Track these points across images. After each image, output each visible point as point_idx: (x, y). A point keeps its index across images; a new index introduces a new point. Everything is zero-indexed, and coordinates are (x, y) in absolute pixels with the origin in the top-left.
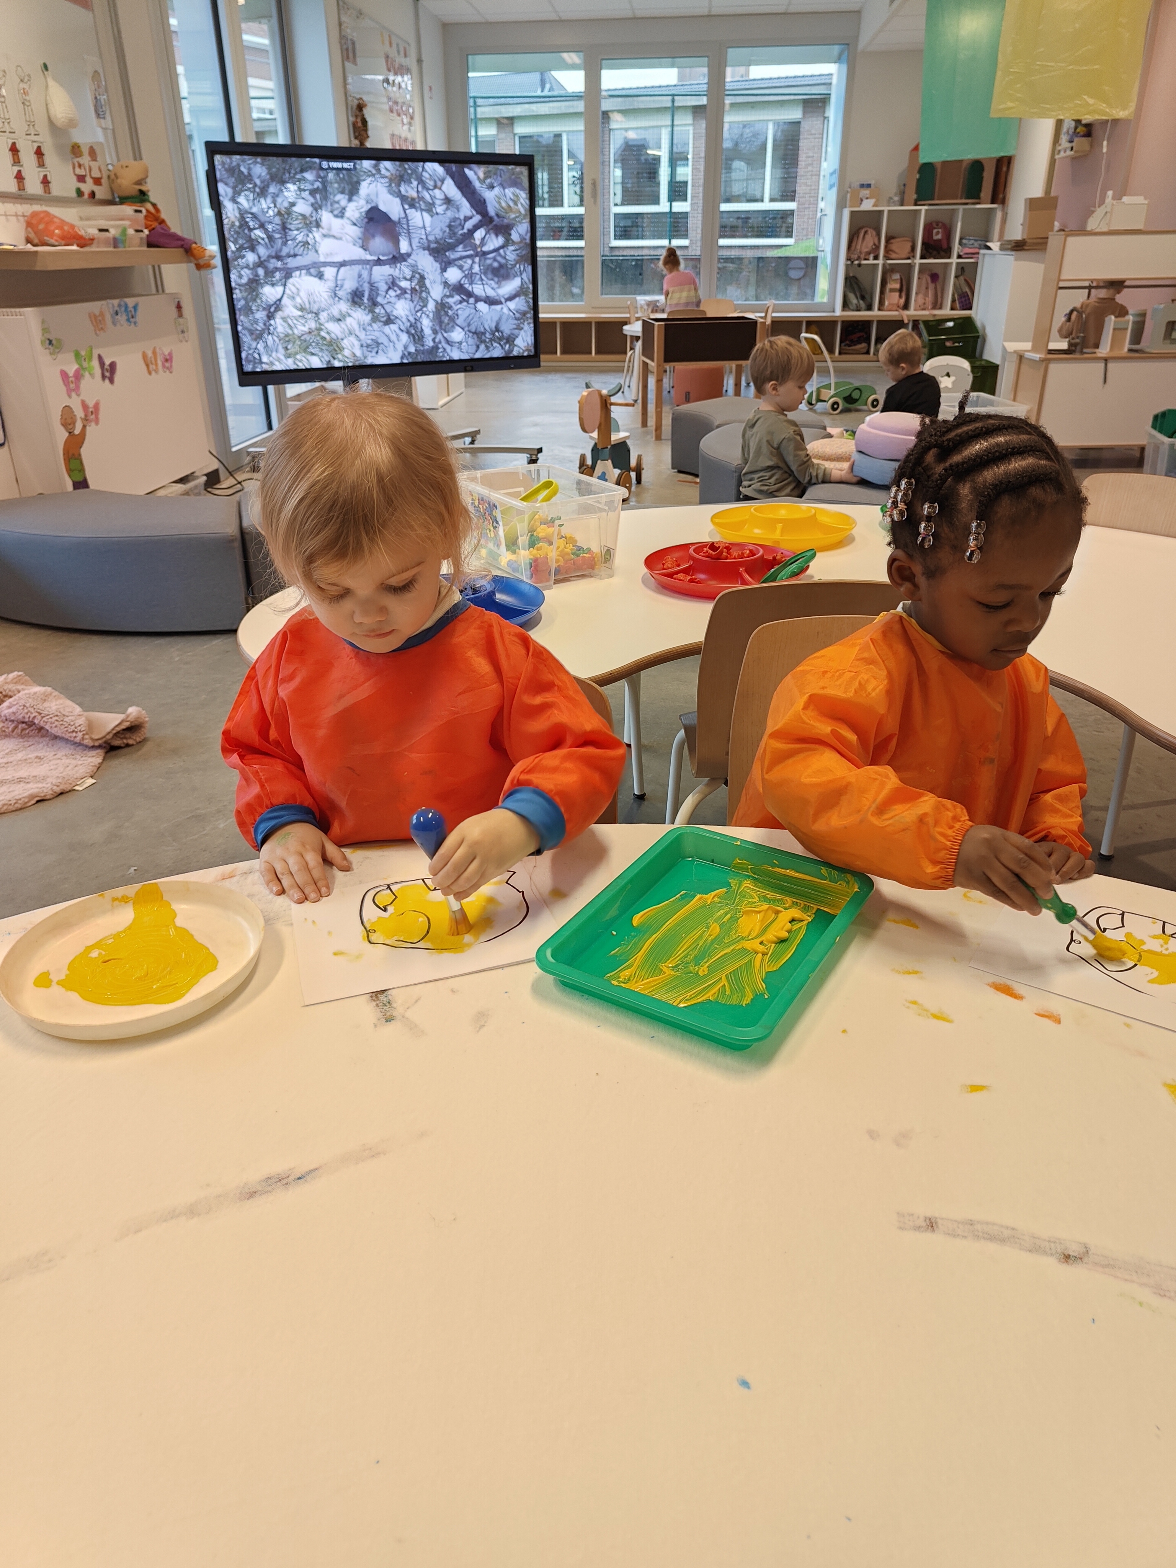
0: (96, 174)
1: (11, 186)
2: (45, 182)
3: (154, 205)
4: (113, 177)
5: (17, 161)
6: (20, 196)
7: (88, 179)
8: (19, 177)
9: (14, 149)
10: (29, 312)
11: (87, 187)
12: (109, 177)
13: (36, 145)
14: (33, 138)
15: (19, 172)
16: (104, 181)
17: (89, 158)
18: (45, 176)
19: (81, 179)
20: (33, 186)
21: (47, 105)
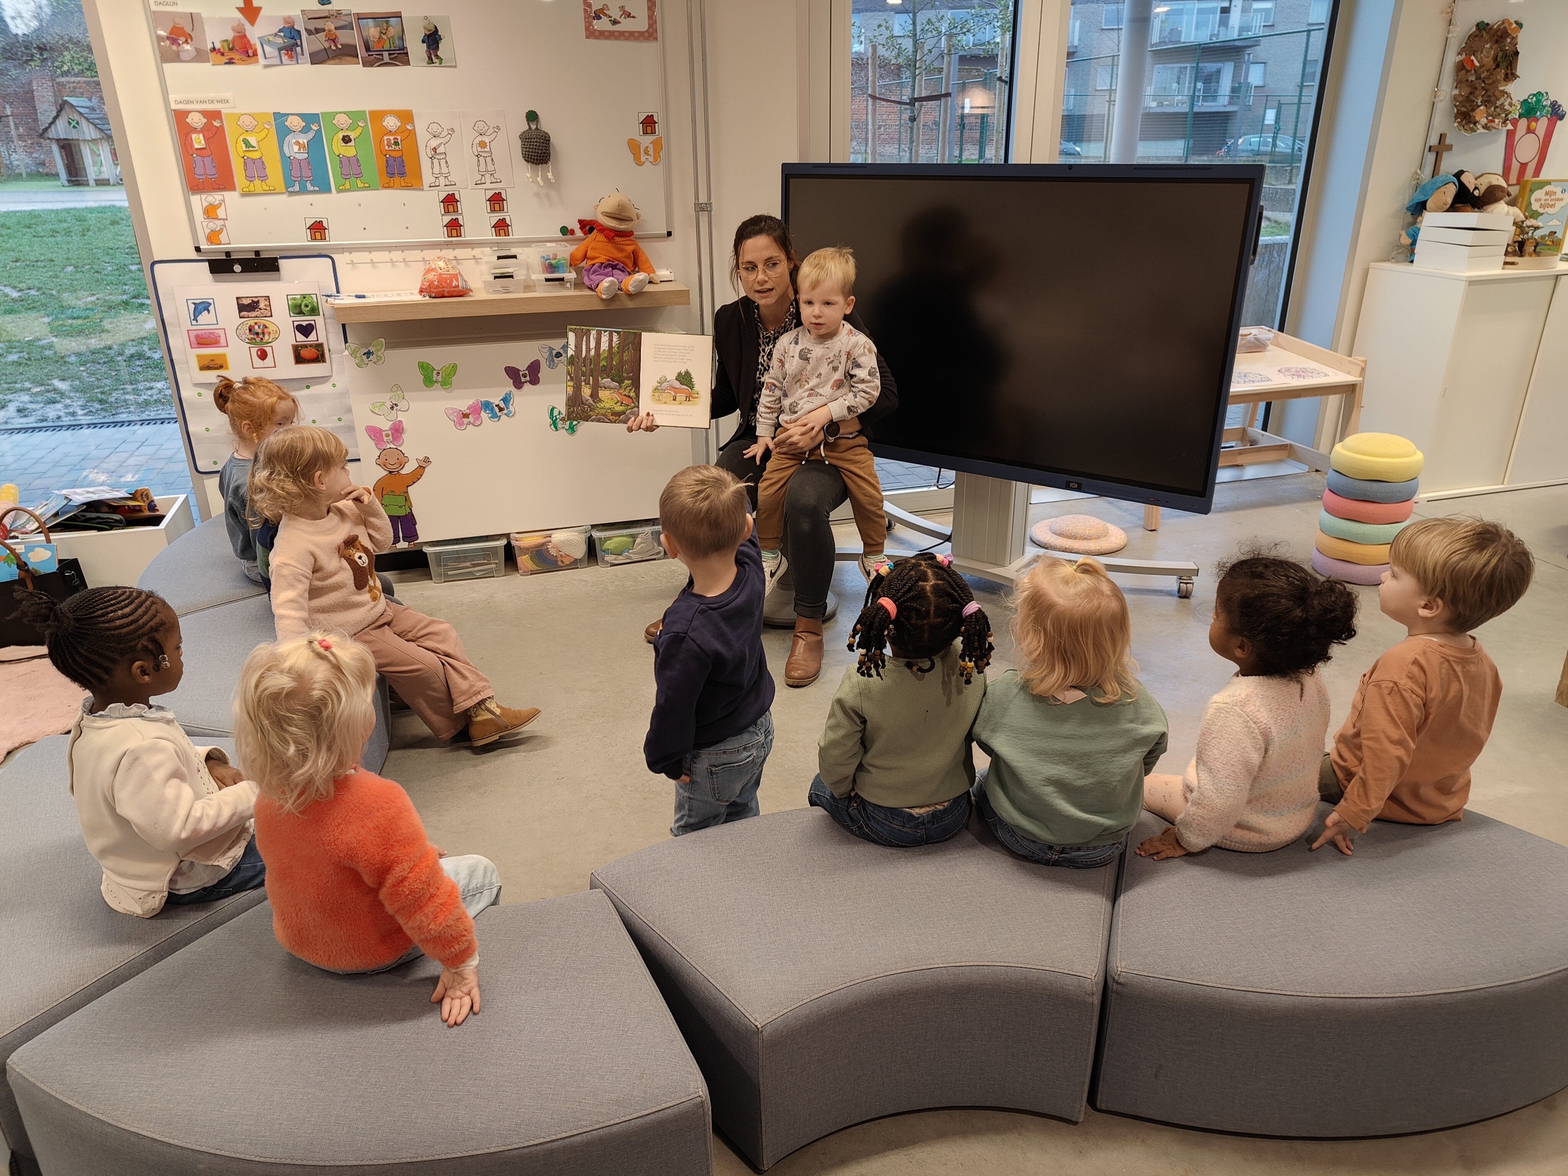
1: (436, 235)
2: (501, 226)
5: (451, 211)
6: (449, 243)
8: (453, 225)
9: (450, 201)
14: (488, 185)
15: (454, 220)
18: (502, 220)
20: (475, 231)
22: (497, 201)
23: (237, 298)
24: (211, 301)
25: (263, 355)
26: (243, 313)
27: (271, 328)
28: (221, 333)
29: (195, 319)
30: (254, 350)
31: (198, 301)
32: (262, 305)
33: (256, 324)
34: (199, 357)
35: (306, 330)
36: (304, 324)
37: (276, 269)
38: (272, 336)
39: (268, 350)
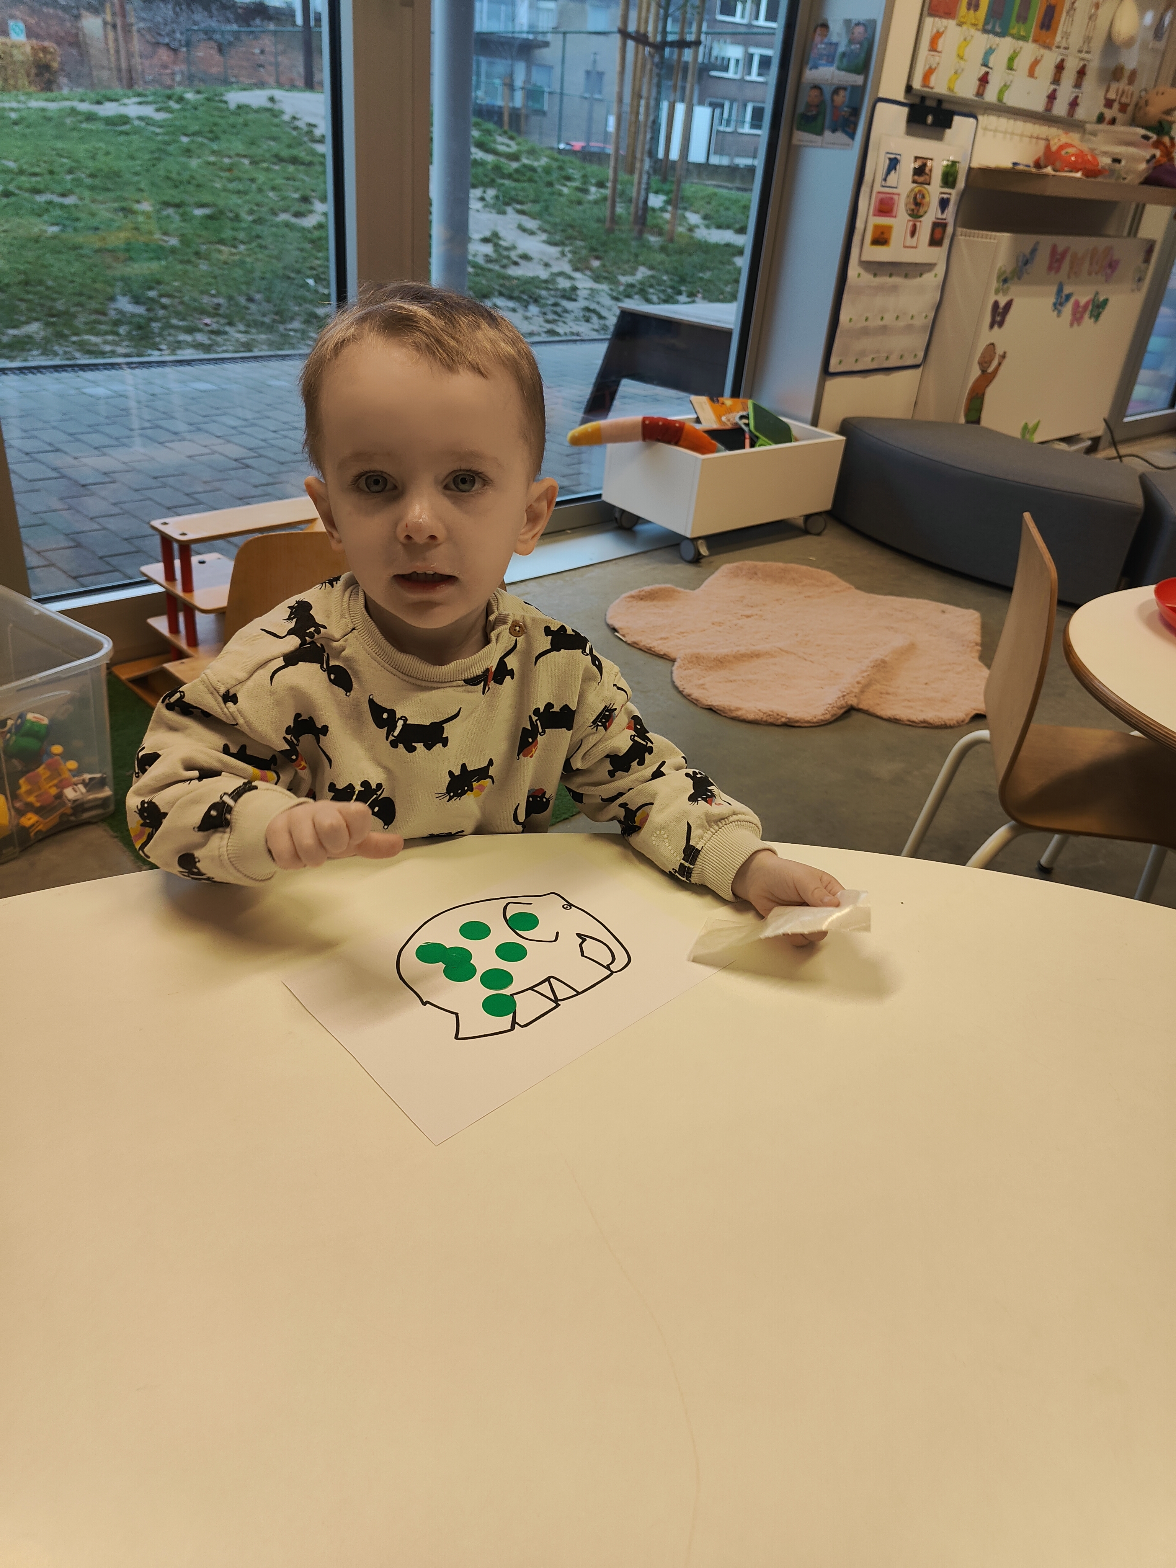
0: (1124, 100)
1: (1039, 105)
2: (1074, 104)
3: (1172, 139)
4: (1142, 103)
5: (1056, 80)
6: (1045, 118)
7: (1116, 106)
8: (1052, 97)
9: (1060, 68)
10: (1006, 235)
11: (1109, 114)
12: (1137, 105)
13: (1082, 63)
14: (1083, 55)
15: (1055, 91)
16: (1130, 109)
17: (1127, 82)
18: (1077, 97)
19: (1109, 104)
20: (1060, 109)
21: (1112, 23)
22: (1081, 73)
23: (916, 158)
24: (898, 157)
25: (913, 234)
26: (916, 177)
27: (927, 199)
28: (896, 197)
29: (885, 180)
30: (911, 223)
31: (892, 156)
32: (927, 170)
33: (920, 191)
34: (876, 227)
35: (944, 204)
36: (945, 196)
37: (949, 125)
38: (925, 209)
39: (918, 224)
